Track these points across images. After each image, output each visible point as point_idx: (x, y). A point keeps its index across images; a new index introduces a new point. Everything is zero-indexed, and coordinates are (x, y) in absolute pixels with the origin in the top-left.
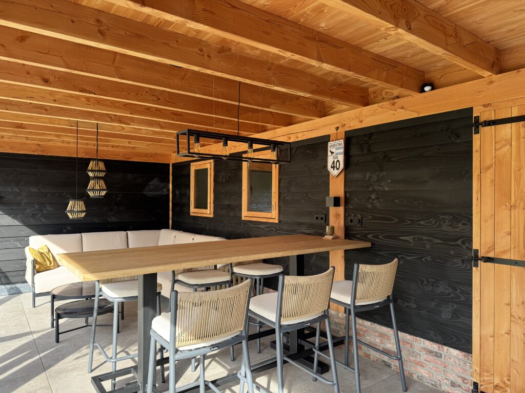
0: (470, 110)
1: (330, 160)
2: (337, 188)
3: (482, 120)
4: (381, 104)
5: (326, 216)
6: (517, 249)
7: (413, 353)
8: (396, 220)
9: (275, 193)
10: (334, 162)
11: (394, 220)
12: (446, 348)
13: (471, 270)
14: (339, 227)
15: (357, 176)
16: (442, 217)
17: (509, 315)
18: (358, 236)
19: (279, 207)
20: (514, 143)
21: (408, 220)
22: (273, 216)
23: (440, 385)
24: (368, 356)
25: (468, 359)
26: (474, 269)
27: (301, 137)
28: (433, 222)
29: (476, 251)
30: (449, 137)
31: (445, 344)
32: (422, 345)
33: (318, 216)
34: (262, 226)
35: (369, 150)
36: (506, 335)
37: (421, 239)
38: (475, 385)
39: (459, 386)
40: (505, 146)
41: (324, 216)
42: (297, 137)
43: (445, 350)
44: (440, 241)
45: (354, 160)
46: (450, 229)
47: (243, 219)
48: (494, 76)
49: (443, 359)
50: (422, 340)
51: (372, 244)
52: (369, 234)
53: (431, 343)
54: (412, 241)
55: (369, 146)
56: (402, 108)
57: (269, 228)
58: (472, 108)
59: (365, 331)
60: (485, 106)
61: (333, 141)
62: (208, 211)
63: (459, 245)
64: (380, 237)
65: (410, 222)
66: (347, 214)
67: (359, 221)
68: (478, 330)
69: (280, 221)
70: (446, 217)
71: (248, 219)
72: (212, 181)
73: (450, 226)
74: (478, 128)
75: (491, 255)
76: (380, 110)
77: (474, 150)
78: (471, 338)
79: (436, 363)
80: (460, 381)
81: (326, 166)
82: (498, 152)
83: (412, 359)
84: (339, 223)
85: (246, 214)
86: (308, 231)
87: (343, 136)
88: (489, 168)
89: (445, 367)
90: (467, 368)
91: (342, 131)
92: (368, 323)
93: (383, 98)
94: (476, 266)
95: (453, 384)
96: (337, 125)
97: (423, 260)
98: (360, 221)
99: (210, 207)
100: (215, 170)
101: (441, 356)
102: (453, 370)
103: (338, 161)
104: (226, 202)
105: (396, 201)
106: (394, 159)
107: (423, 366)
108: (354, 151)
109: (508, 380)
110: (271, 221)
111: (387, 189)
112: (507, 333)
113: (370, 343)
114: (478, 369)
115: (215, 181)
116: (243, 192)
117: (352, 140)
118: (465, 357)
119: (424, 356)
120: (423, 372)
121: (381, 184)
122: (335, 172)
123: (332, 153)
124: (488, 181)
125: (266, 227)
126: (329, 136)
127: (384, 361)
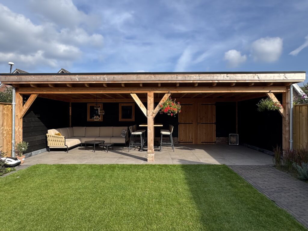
6: (184, 122)
9: (133, 114)
17: (183, 131)
22: (132, 120)
29: (179, 122)
39: (177, 142)
43: (175, 138)
63: (176, 122)
68: (179, 134)
85: (121, 120)
94: (179, 125)
109: (183, 139)
114: (179, 139)
116: (119, 113)
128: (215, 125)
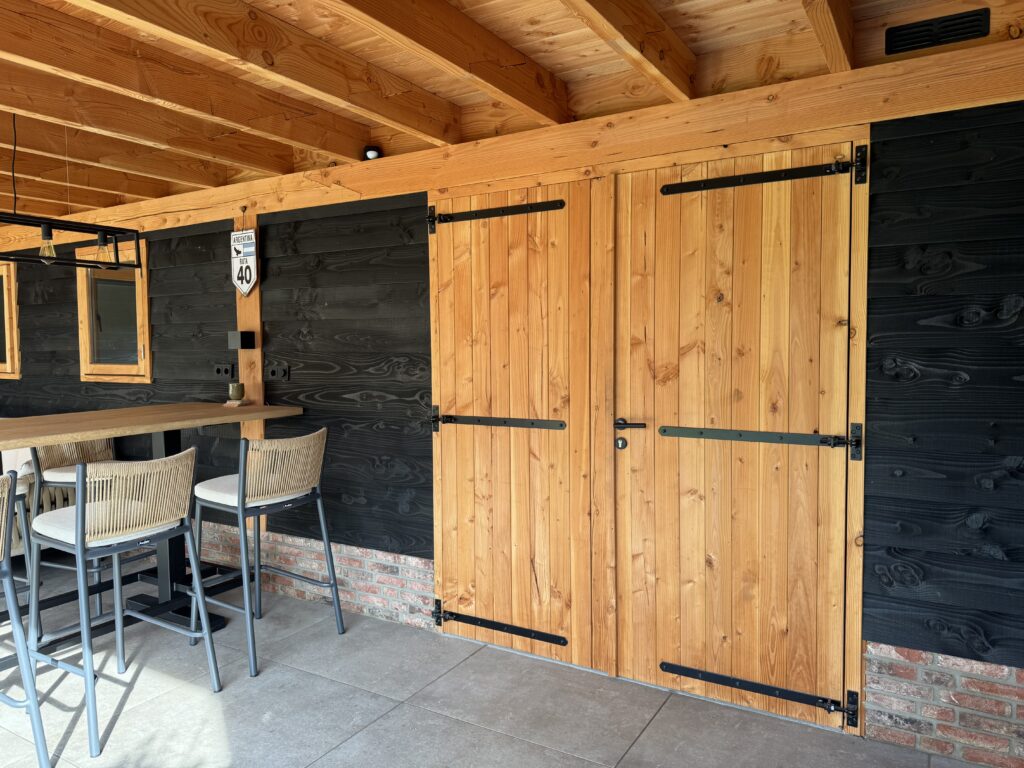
0: (424, 195)
1: (236, 265)
2: (249, 316)
3: (438, 211)
4: (308, 172)
5: (233, 366)
6: (479, 401)
7: (363, 576)
8: (338, 368)
9: (143, 326)
10: (241, 268)
11: (333, 368)
12: (402, 557)
13: (431, 436)
14: (255, 385)
15: (277, 294)
16: (396, 360)
17: (472, 495)
18: (284, 398)
19: (152, 354)
20: (473, 251)
21: (354, 366)
22: (140, 370)
23: (397, 616)
24: (301, 594)
25: (429, 568)
26: (434, 433)
27: (185, 220)
28: (385, 368)
29: (437, 408)
30: (401, 236)
31: (402, 553)
32: (374, 560)
33: (219, 366)
34: (121, 392)
35: (295, 251)
36: (470, 524)
37: (370, 396)
38: (438, 603)
39: (420, 610)
40: (463, 253)
41: (229, 367)
42: (179, 220)
43: (403, 561)
44: (394, 397)
45: (273, 266)
46: (405, 378)
47: (83, 379)
48: (450, 146)
49: (400, 576)
50: (374, 551)
51: (304, 410)
52: (300, 393)
53: (386, 554)
54: (359, 400)
55: (294, 244)
56: (338, 183)
57: (134, 394)
58: (426, 193)
59: (297, 555)
60: (442, 191)
61: (238, 230)
62: (8, 366)
63: (416, 401)
64: (317, 396)
65: (355, 371)
66: (267, 362)
67: (285, 371)
68: (440, 522)
69: (154, 381)
70: (401, 360)
71: (92, 379)
72: (14, 303)
73: (406, 373)
74: (434, 224)
75: (452, 412)
76: (307, 183)
77: (430, 258)
78: (432, 535)
79: (392, 583)
80: (419, 603)
81: (229, 276)
82: (457, 262)
83: (361, 584)
84: (254, 378)
85: (88, 370)
86: (203, 396)
87: (255, 224)
88: (447, 285)
89: (403, 586)
90: (429, 581)
91: (252, 214)
92: (300, 541)
93: (315, 163)
94: (437, 430)
95: (412, 610)
96: (244, 203)
97: (374, 427)
98: (287, 373)
99: (12, 357)
100: (19, 279)
101: (398, 571)
102: (411, 589)
103: (248, 267)
104: (47, 348)
105: (336, 337)
106: (331, 268)
107: (375, 592)
108: (273, 251)
109: (473, 587)
110: (137, 380)
111: (323, 318)
112: (472, 521)
113: (305, 572)
114: (440, 580)
115: (19, 302)
116: (80, 325)
117: (269, 230)
118: (426, 564)
119: (378, 576)
120: (375, 601)
121: (314, 309)
122: (243, 288)
123: (238, 252)
124: (447, 303)
125: (129, 394)
126: (230, 222)
127: (324, 597)
128: (858, 467)
